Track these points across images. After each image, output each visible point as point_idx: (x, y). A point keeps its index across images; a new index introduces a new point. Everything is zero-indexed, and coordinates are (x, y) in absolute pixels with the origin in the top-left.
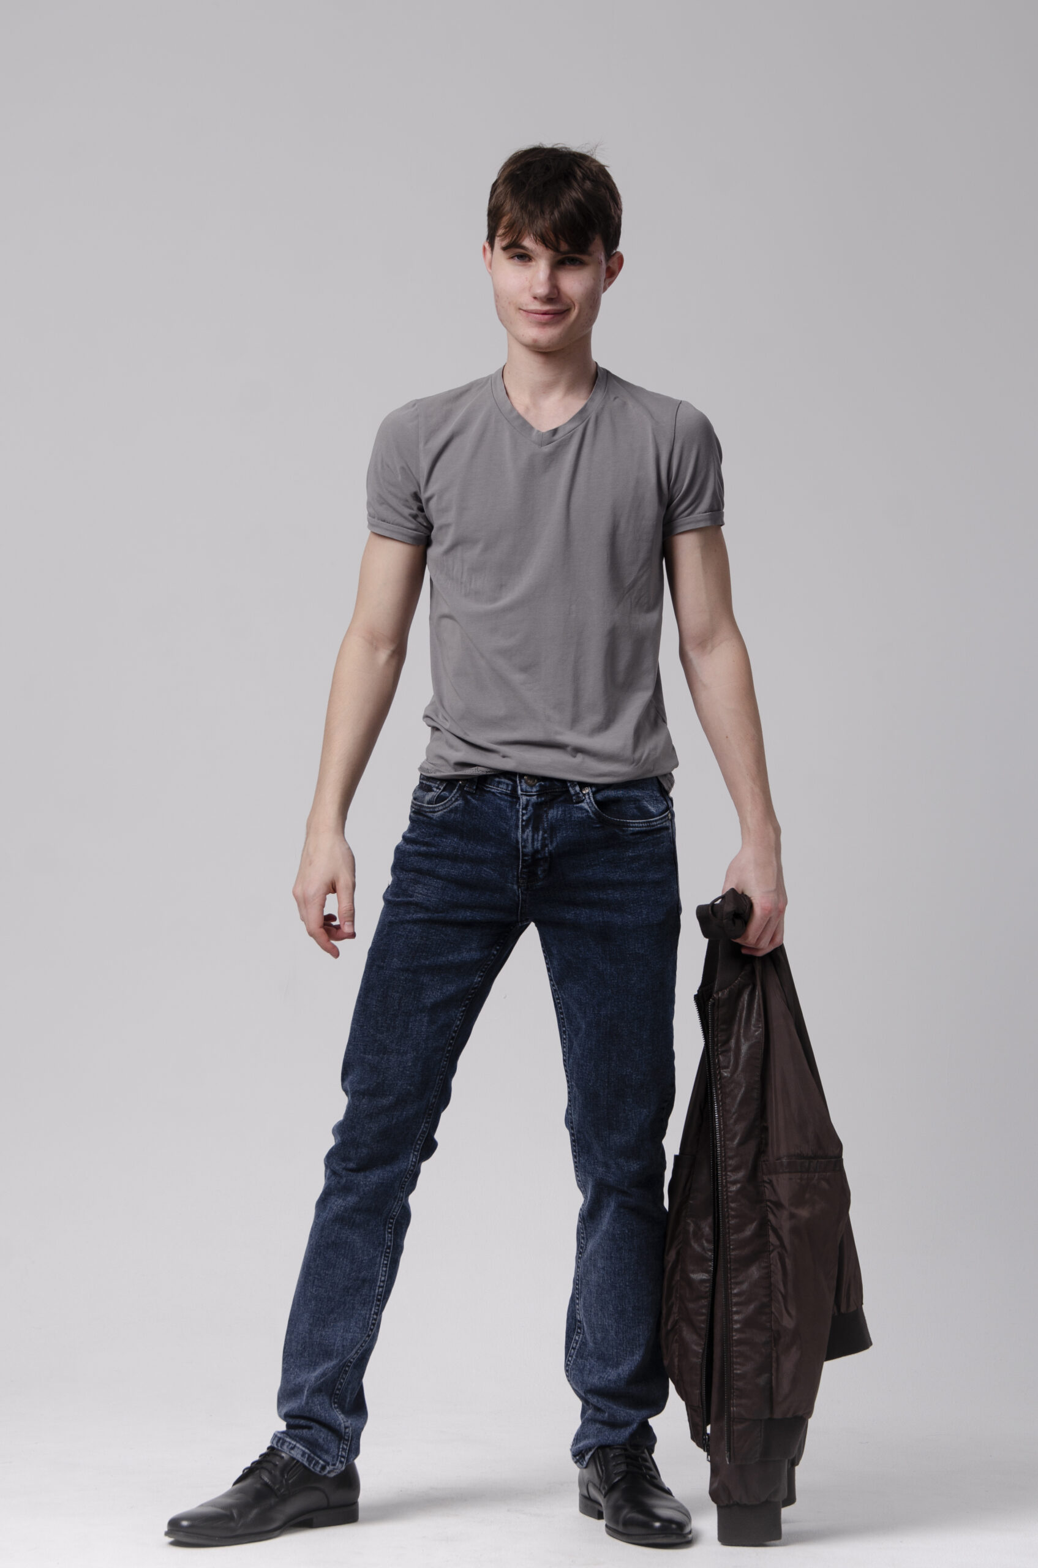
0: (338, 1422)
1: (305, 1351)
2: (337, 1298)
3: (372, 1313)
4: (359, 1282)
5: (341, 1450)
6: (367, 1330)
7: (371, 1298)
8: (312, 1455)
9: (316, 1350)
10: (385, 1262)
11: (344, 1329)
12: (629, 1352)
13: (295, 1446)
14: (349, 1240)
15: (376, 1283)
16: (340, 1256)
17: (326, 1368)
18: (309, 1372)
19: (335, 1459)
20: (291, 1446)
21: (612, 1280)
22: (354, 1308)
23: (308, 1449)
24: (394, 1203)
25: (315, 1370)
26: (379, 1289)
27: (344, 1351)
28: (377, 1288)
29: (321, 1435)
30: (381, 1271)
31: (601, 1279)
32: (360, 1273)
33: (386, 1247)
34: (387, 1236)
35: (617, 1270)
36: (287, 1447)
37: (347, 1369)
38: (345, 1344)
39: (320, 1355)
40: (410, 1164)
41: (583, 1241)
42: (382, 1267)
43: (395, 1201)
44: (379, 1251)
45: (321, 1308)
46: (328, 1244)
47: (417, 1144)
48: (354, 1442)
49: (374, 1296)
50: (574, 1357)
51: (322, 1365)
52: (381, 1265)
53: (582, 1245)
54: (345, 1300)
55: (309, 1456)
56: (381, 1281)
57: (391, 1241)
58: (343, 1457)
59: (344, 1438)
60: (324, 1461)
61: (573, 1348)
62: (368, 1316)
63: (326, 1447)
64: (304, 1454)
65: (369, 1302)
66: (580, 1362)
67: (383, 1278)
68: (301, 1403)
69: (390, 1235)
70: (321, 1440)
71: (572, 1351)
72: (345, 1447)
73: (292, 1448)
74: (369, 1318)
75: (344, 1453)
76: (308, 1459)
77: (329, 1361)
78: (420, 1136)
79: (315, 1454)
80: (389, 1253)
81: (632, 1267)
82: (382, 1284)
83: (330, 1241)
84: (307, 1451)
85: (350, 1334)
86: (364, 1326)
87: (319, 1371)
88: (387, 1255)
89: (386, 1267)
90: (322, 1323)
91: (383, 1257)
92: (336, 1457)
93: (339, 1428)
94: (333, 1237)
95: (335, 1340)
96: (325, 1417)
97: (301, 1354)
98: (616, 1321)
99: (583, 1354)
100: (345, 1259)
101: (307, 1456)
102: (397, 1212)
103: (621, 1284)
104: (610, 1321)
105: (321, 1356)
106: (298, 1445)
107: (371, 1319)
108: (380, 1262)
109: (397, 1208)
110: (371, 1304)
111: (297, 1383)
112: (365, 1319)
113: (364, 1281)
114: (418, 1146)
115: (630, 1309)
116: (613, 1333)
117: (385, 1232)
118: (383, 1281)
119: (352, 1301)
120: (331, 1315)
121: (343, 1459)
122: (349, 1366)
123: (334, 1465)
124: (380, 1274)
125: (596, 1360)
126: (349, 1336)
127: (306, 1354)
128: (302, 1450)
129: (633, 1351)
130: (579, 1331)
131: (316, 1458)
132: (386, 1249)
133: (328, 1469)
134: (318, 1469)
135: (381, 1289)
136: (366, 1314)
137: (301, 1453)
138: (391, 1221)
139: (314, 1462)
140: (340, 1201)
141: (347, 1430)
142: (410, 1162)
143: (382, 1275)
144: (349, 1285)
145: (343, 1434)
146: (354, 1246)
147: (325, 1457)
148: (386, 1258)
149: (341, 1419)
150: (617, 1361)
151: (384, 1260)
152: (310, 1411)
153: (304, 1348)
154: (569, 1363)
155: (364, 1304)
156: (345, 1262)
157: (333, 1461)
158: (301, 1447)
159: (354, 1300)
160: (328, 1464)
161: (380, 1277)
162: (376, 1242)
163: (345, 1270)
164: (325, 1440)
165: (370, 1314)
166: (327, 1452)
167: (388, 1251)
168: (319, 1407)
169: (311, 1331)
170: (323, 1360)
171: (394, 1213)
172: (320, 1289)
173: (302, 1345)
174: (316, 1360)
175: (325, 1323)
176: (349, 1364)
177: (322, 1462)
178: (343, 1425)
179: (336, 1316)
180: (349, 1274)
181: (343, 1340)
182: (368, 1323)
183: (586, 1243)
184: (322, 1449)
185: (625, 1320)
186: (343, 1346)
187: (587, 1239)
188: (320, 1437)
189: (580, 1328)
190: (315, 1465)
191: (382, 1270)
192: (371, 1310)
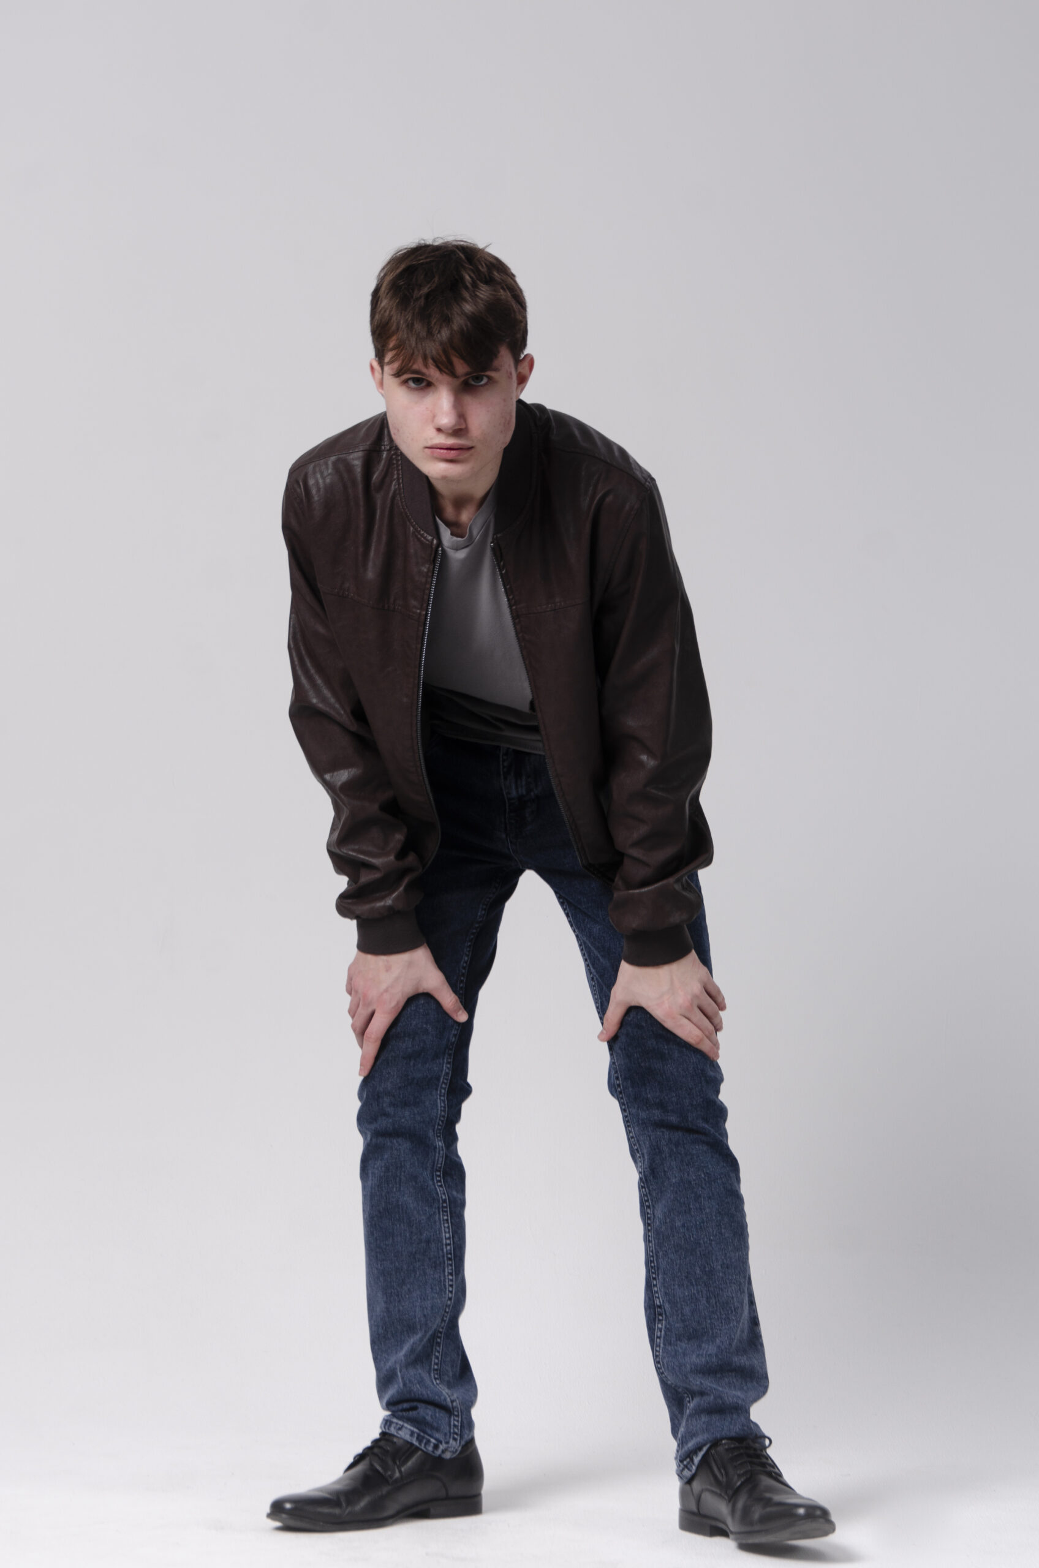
0: (442, 1398)
1: (387, 1332)
2: (405, 1267)
3: (446, 1274)
4: (423, 1245)
5: (452, 1427)
6: (445, 1294)
7: (441, 1259)
8: (422, 1434)
9: (399, 1327)
10: (445, 1218)
11: (421, 1299)
12: (725, 1319)
13: (402, 1426)
14: (400, 1203)
15: (441, 1242)
16: (396, 1223)
17: (413, 1343)
18: (396, 1353)
19: (448, 1437)
20: (398, 1426)
21: (695, 1236)
22: (425, 1274)
23: (417, 1428)
24: (435, 1155)
25: (402, 1348)
26: (446, 1248)
27: (427, 1321)
28: (444, 1247)
29: (427, 1413)
30: (443, 1228)
31: (683, 1240)
32: (421, 1234)
33: (441, 1201)
34: (438, 1190)
35: (698, 1223)
36: (395, 1428)
37: (439, 1340)
38: (426, 1313)
39: (403, 1332)
40: (439, 1111)
41: (649, 1211)
42: (444, 1223)
43: (435, 1152)
44: (435, 1208)
45: (391, 1282)
46: (380, 1212)
47: (441, 1087)
48: (464, 1416)
49: (443, 1256)
50: (662, 1345)
51: (407, 1341)
52: (442, 1222)
53: (649, 1216)
54: (414, 1267)
55: (419, 1435)
56: (446, 1239)
57: (444, 1194)
58: (457, 1434)
59: (454, 1415)
60: (436, 1439)
61: (658, 1337)
62: (442, 1279)
63: (435, 1424)
64: (412, 1434)
65: (440, 1263)
66: (670, 1349)
67: (447, 1235)
68: (399, 1387)
69: (441, 1189)
70: (428, 1418)
71: (658, 1340)
72: (456, 1423)
73: (400, 1429)
74: (445, 1280)
75: (456, 1430)
76: (417, 1438)
77: (415, 1335)
78: (444, 1078)
79: (425, 1432)
80: (446, 1207)
81: (714, 1217)
82: (448, 1242)
83: (381, 1209)
84: (415, 1430)
85: (429, 1302)
86: (441, 1290)
87: (406, 1348)
88: (446, 1209)
89: (448, 1223)
90: (396, 1298)
91: (441, 1213)
92: (448, 1434)
93: (445, 1403)
94: (383, 1204)
95: (415, 1312)
96: (428, 1394)
97: (384, 1337)
98: (705, 1285)
99: (671, 1341)
100: (402, 1225)
101: (416, 1435)
102: (441, 1164)
103: (706, 1240)
104: (699, 1287)
105: (405, 1333)
106: (406, 1425)
107: (447, 1281)
108: (439, 1219)
109: (440, 1160)
110: (442, 1266)
111: (388, 1367)
112: (440, 1281)
113: (428, 1242)
114: (443, 1091)
115: (719, 1267)
116: (704, 1300)
117: (435, 1186)
118: (449, 1238)
119: (422, 1267)
120: (404, 1287)
121: (456, 1436)
122: (440, 1338)
123: (447, 1443)
124: (443, 1231)
125: (686, 1342)
126: (428, 1303)
127: (389, 1335)
128: (410, 1430)
129: (728, 1318)
130: (661, 1318)
131: (426, 1436)
132: (442, 1204)
133: (442, 1447)
134: (430, 1448)
135: (448, 1248)
136: (440, 1277)
137: (409, 1433)
138: (438, 1173)
139: (424, 1441)
140: (379, 1163)
141: (454, 1404)
142: (439, 1108)
143: (445, 1232)
144: (414, 1250)
145: (452, 1409)
146: (407, 1208)
147: (437, 1435)
148: (445, 1213)
149: (446, 1394)
150: (713, 1334)
151: (443, 1215)
152: (410, 1392)
153: (386, 1330)
154: (658, 1354)
155: (435, 1267)
156: (402, 1227)
157: (446, 1439)
158: (409, 1427)
159: (423, 1265)
160: (441, 1442)
161: (444, 1234)
162: (430, 1199)
163: (406, 1236)
164: (434, 1417)
165: (444, 1276)
166: (438, 1430)
167: (445, 1205)
168: (418, 1386)
169: (387, 1309)
170: (409, 1337)
171: (439, 1166)
172: (385, 1262)
173: (383, 1328)
174: (401, 1339)
175: (400, 1296)
176: (439, 1335)
177: (433, 1440)
178: (448, 1399)
179: (409, 1286)
180: (411, 1238)
181: (423, 1310)
182: (445, 1285)
183: (653, 1210)
184: (432, 1428)
185: (715, 1282)
186: (425, 1316)
187: (653, 1206)
188: (427, 1414)
189: (661, 1314)
190: (425, 1444)
191: (445, 1227)
192: (444, 1271)
